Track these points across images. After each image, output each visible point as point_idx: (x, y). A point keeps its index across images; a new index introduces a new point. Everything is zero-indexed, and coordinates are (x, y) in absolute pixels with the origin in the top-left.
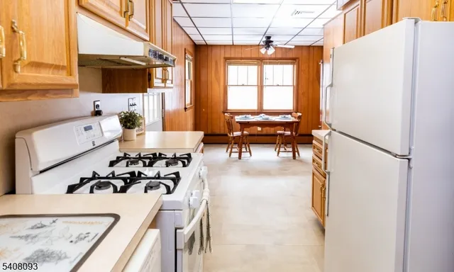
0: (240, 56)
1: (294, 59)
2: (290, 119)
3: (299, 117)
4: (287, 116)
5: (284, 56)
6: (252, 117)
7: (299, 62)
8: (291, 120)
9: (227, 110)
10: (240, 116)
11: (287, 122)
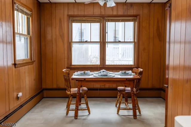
0: (82, 13)
1: (136, 16)
2: (131, 75)
3: (141, 73)
4: (127, 72)
5: (126, 14)
6: (91, 73)
7: (139, 19)
8: (132, 77)
9: (71, 65)
10: (79, 72)
11: (127, 79)
